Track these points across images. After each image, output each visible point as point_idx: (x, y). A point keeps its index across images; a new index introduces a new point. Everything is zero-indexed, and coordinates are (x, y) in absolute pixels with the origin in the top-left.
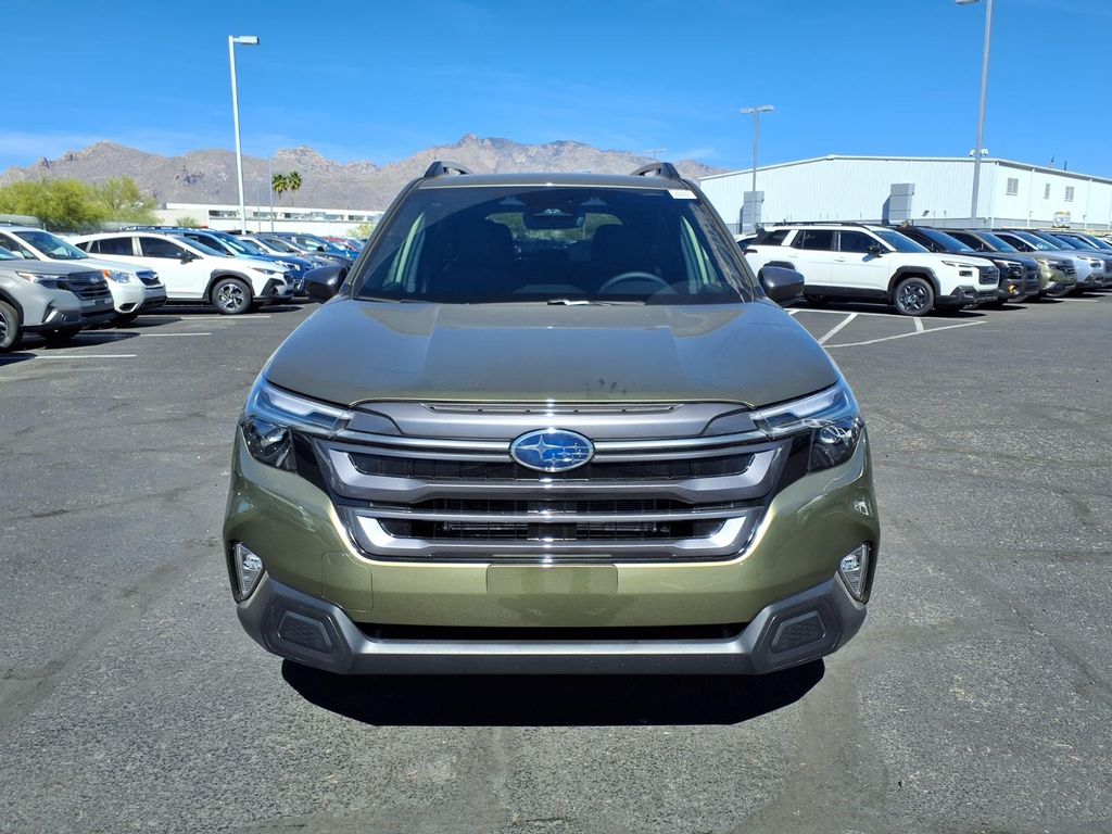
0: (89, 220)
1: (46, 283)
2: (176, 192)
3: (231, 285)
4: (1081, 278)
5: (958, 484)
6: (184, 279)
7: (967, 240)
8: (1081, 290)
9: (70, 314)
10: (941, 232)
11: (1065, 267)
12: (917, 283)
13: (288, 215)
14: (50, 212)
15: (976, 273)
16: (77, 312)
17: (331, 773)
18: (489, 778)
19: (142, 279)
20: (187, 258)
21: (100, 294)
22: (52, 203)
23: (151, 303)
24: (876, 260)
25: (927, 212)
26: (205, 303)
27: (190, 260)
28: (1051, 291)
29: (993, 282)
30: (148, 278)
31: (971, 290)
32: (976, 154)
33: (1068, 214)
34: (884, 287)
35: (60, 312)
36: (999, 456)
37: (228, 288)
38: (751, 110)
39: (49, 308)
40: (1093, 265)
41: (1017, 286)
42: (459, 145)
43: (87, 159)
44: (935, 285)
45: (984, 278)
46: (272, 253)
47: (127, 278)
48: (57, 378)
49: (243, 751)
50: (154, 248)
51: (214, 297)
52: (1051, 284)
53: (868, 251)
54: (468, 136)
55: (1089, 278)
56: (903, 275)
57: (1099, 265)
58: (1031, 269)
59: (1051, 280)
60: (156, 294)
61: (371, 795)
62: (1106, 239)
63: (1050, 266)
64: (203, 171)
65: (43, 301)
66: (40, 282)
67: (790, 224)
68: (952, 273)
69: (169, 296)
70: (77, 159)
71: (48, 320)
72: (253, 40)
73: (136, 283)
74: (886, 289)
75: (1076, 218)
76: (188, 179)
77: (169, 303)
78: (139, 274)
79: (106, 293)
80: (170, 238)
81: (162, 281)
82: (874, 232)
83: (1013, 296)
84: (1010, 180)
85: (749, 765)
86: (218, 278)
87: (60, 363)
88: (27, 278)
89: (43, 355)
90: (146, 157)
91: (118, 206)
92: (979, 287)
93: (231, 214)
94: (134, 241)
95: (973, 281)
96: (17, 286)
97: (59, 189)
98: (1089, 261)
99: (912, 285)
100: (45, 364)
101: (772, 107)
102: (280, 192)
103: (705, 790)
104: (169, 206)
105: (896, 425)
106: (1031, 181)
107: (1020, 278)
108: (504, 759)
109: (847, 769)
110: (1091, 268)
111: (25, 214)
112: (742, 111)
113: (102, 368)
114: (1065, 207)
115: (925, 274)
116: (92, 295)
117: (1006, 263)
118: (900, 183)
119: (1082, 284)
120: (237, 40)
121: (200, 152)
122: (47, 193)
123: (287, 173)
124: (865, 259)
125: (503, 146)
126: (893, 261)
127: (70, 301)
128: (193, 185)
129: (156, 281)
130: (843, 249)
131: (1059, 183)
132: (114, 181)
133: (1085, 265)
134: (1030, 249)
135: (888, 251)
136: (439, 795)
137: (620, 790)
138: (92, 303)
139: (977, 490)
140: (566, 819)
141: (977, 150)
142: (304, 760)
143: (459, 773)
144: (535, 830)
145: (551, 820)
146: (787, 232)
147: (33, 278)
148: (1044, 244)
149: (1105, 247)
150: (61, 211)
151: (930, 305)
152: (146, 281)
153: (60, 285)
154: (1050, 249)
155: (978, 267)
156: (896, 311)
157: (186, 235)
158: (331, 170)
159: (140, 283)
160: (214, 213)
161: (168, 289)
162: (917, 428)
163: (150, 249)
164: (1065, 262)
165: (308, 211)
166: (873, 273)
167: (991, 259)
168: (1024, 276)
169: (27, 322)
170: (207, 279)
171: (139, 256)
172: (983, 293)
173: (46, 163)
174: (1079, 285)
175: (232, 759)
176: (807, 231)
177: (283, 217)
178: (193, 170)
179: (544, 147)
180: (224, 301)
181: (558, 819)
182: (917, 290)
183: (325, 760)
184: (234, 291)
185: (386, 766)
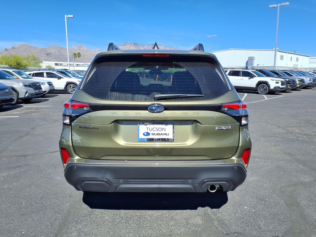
0: (24, 67)
1: (26, 86)
2: (44, 58)
3: (72, 86)
4: (306, 84)
5: (297, 143)
6: (59, 84)
7: (275, 73)
8: (306, 87)
9: (32, 94)
10: (268, 71)
11: (302, 81)
12: (264, 85)
13: (77, 65)
14: (12, 64)
15: (280, 82)
16: (34, 94)
17: (171, 222)
18: (213, 222)
19: (48, 84)
20: (59, 78)
21: (40, 89)
22: (13, 62)
23: (51, 91)
24: (252, 79)
25: (258, 65)
26: (65, 91)
27: (60, 79)
28: (298, 87)
29: (285, 85)
30: (50, 84)
31: (279, 87)
32: (275, 49)
33: (297, 65)
34: (255, 86)
35: (29, 94)
36: (305, 135)
37: (71, 86)
38: (210, 36)
39: (26, 93)
40: (310, 80)
41: (290, 86)
42: (125, 45)
43: (18, 48)
44: (269, 86)
45: (282, 84)
46: (80, 76)
47: (44, 84)
48: (33, 113)
49: (145, 216)
50: (50, 75)
51: (67, 89)
52: (299, 85)
53: (250, 76)
54: (127, 43)
55: (308, 84)
56: (260, 83)
57: (311, 80)
58: (294, 81)
59: (299, 84)
60: (52, 88)
61: (185, 227)
62: (311, 73)
63: (298, 80)
64: (51, 52)
65: (25, 91)
66: (24, 85)
67: (227, 69)
68: (273, 83)
69: (55, 89)
70: (15, 48)
71: (26, 96)
72: (72, 16)
73: (47, 85)
74: (255, 87)
75: (299, 66)
76: (47, 54)
77: (56, 91)
78: (48, 83)
79: (41, 88)
80: (54, 72)
81: (54, 85)
82: (251, 71)
83: (289, 89)
84: (281, 56)
85: (279, 219)
86: (68, 84)
87: (31, 108)
88: (19, 84)
89: (25, 106)
90: (35, 48)
91: (30, 62)
92: (281, 87)
93: (61, 64)
94: (44, 73)
95: (279, 85)
96: (17, 86)
97: (15, 57)
98: (308, 79)
99: (262, 86)
100: (27, 109)
101: (216, 35)
102: (75, 58)
103: (271, 225)
104: (43, 62)
105: (273, 126)
106: (287, 56)
107: (291, 84)
108: (214, 218)
109: (305, 219)
110: (309, 81)
111: (5, 65)
112: (208, 36)
113: (44, 110)
114: (296, 63)
115: (266, 83)
116: (37, 89)
117: (287, 80)
118: (251, 56)
119: (307, 85)
120: (67, 16)
121: (51, 47)
122: (11, 59)
123: (77, 53)
124: (249, 79)
125: (137, 46)
126: (257, 79)
127: (32, 91)
128: (49, 56)
129: (52, 85)
130: (243, 76)
131: (295, 57)
132: (29, 55)
133: (307, 80)
134: (292, 76)
135: (255, 77)
136: (202, 227)
137: (249, 225)
138: (37, 91)
139: (303, 144)
140: (239, 233)
141: (275, 48)
142: (162, 218)
143: (204, 221)
144: (232, 236)
145: (235, 233)
146: (227, 71)
147: (21, 84)
148: (296, 74)
149: (311, 75)
150: (15, 64)
151: (267, 91)
152: (50, 85)
153: (29, 86)
154: (297, 76)
155: (281, 81)
156: (258, 93)
157: (57, 71)
158: (88, 52)
159: (48, 85)
160: (56, 64)
161: (55, 87)
162: (279, 127)
163: (49, 75)
164: (302, 79)
165: (83, 64)
166: (252, 83)
167: (283, 78)
168: (292, 83)
169: (20, 97)
170: (65, 84)
171: (46, 77)
172: (282, 88)
173: (6, 49)
174: (306, 85)
175: (143, 218)
176: (233, 71)
177: (76, 65)
178: (48, 52)
179: (149, 46)
180: (70, 90)
181: (237, 233)
182: (264, 87)
183: (167, 218)
184: (73, 87)
185: (185, 220)
